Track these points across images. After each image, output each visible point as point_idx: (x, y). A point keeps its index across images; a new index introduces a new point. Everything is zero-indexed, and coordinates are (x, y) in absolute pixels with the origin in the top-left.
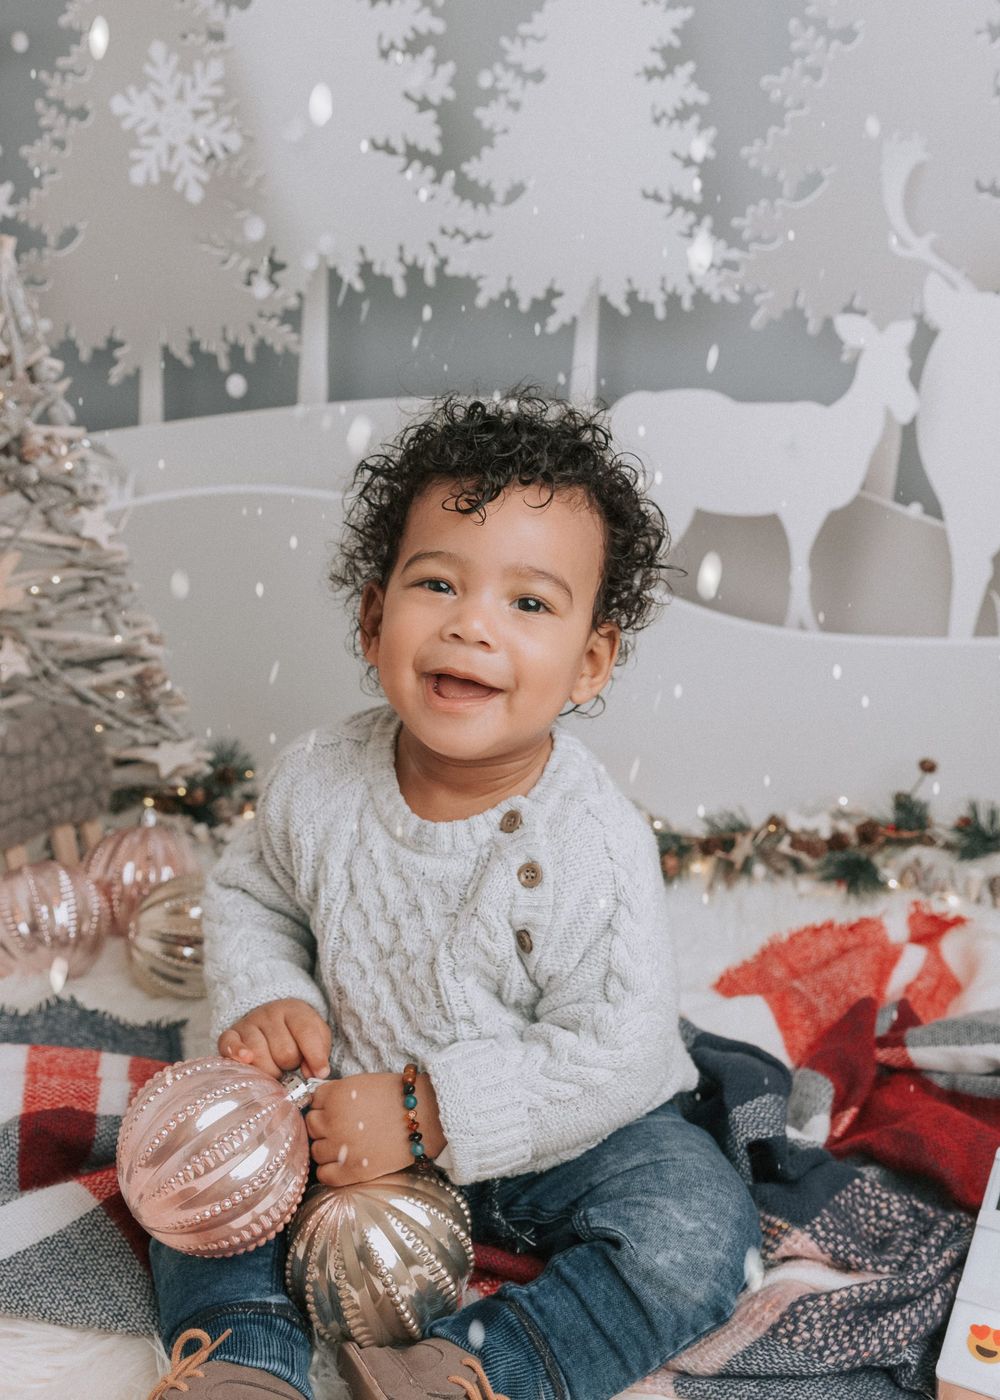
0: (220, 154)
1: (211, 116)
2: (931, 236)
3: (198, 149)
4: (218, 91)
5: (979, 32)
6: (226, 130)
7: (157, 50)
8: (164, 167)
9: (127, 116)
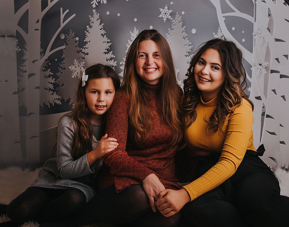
2: (181, 81)
4: (84, 65)
5: (184, 56)
7: (75, 60)
8: (77, 75)
9: (71, 69)
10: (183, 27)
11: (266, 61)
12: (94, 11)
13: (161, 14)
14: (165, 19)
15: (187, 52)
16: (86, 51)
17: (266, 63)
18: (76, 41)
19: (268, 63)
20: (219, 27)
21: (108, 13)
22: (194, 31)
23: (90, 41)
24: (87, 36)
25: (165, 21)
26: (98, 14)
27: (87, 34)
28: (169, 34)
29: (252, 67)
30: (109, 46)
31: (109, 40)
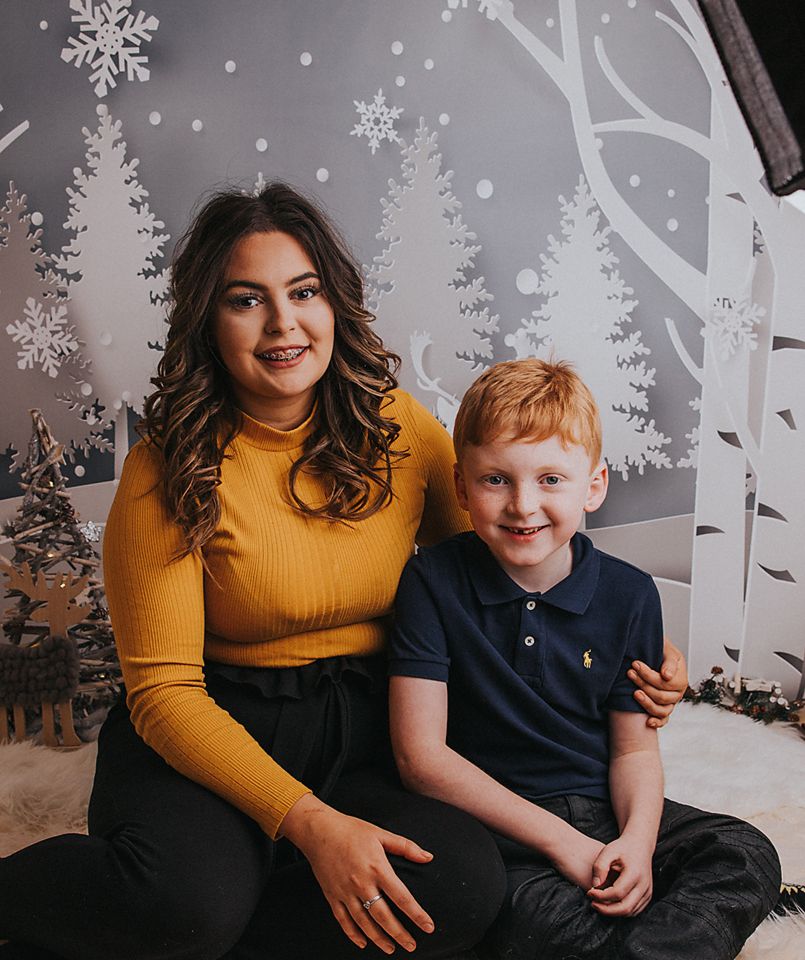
0: (67, 353)
1: (62, 333)
2: (437, 380)
3: (56, 351)
4: (65, 321)
5: (450, 285)
6: (69, 341)
7: (31, 302)
8: (36, 360)
9: (16, 334)
10: (442, 172)
11: (755, 305)
12: (101, 109)
13: (359, 122)
14: (374, 144)
15: (459, 270)
16: (70, 265)
17: (757, 310)
18: (33, 228)
19: (762, 312)
20: (581, 175)
21: (155, 119)
22: (485, 190)
23: (85, 229)
24: (73, 206)
25: (373, 152)
26: (119, 121)
27: (75, 198)
28: (390, 199)
29: (704, 325)
30: (159, 248)
31: (160, 225)
